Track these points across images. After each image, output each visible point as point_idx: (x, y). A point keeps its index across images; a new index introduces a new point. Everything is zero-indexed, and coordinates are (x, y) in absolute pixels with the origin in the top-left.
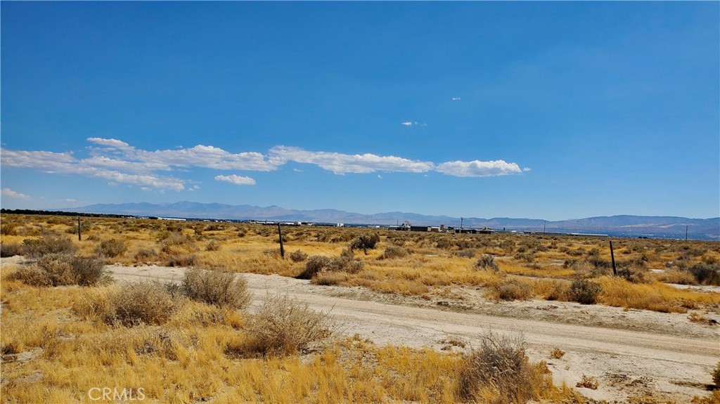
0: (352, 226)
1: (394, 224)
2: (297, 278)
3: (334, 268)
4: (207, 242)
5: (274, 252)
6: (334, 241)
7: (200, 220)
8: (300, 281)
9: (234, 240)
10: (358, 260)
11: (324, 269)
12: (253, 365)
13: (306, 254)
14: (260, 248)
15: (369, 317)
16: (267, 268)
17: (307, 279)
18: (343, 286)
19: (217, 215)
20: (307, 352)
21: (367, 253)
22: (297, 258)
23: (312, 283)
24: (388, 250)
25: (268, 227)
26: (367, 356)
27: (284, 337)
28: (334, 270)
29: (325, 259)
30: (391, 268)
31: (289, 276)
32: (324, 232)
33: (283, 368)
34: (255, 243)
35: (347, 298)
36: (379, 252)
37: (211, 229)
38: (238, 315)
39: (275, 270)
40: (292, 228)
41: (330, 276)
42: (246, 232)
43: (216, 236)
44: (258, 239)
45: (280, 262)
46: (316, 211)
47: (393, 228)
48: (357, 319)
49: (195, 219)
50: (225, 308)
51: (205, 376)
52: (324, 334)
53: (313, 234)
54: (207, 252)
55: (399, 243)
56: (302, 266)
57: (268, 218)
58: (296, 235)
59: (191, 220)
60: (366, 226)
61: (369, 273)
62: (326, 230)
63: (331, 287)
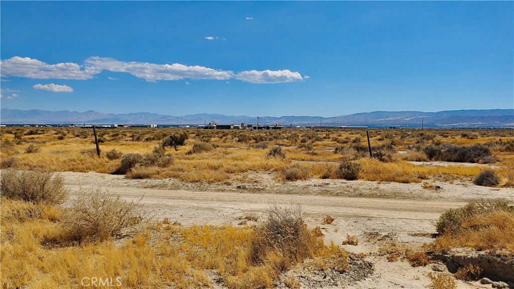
0: (165, 126)
1: (202, 124)
2: (113, 174)
3: (147, 163)
4: (27, 146)
5: (90, 151)
6: (147, 140)
7: (21, 126)
8: (116, 176)
9: (53, 142)
10: (169, 155)
11: (137, 165)
12: (69, 253)
13: (120, 153)
14: (77, 149)
15: (178, 203)
16: (84, 166)
17: (122, 174)
18: (155, 178)
19: (37, 121)
20: (121, 237)
21: (177, 149)
22: (112, 156)
23: (127, 178)
24: (196, 146)
25: (86, 130)
26: (175, 236)
27: (98, 226)
28: (146, 165)
29: (138, 156)
30: (198, 161)
31: (105, 173)
32: (138, 133)
33: (98, 253)
34: (75, 145)
35: (159, 189)
36: (188, 148)
37: (31, 133)
38: (54, 210)
39: (92, 167)
40: (109, 130)
41: (143, 170)
42: (65, 135)
43: (37, 140)
44: (77, 141)
45: (96, 160)
46: (131, 114)
47: (202, 127)
48: (167, 206)
49: (15, 125)
50: (42, 204)
51: (21, 267)
52: (135, 221)
53: (128, 134)
54: (26, 155)
55: (206, 139)
56: (117, 163)
57: (87, 122)
58: (112, 136)
59: (11, 126)
60: (178, 126)
61: (179, 166)
62: (140, 131)
63: (144, 181)
